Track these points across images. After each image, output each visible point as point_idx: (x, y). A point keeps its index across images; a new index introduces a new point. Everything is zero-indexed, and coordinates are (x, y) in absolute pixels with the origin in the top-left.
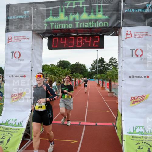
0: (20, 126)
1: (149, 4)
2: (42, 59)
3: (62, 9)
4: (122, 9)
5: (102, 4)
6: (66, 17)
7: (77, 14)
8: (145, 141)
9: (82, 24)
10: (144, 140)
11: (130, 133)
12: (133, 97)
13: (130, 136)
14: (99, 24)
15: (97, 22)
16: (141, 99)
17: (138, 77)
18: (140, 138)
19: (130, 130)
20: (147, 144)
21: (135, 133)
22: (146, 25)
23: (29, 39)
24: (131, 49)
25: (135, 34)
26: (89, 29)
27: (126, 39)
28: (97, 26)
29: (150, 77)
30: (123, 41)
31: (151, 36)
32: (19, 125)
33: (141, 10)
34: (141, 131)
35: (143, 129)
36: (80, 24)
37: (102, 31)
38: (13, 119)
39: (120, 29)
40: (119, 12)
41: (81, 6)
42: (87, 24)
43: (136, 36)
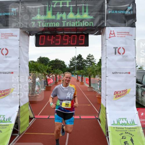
0: (9, 121)
1: (129, 6)
2: (28, 56)
3: (49, 8)
4: (106, 10)
5: (87, 5)
6: (54, 16)
7: (64, 13)
8: (128, 132)
9: (69, 23)
10: (126, 131)
11: (114, 124)
12: (116, 92)
13: (114, 127)
14: (84, 23)
15: (83, 21)
16: (123, 93)
17: (120, 73)
18: (123, 128)
19: (114, 122)
20: (129, 134)
21: (119, 124)
22: (127, 26)
23: (16, 36)
24: (114, 48)
25: (118, 34)
26: (75, 28)
27: (109, 38)
28: (83, 25)
29: (131, 73)
30: (107, 40)
31: (132, 35)
32: (7, 121)
33: (123, 12)
34: (123, 122)
35: (125, 120)
36: (67, 23)
37: (87, 30)
38: (1, 115)
39: (104, 28)
40: (104, 13)
41: (68, 6)
42: (73, 23)
43: (119, 36)
